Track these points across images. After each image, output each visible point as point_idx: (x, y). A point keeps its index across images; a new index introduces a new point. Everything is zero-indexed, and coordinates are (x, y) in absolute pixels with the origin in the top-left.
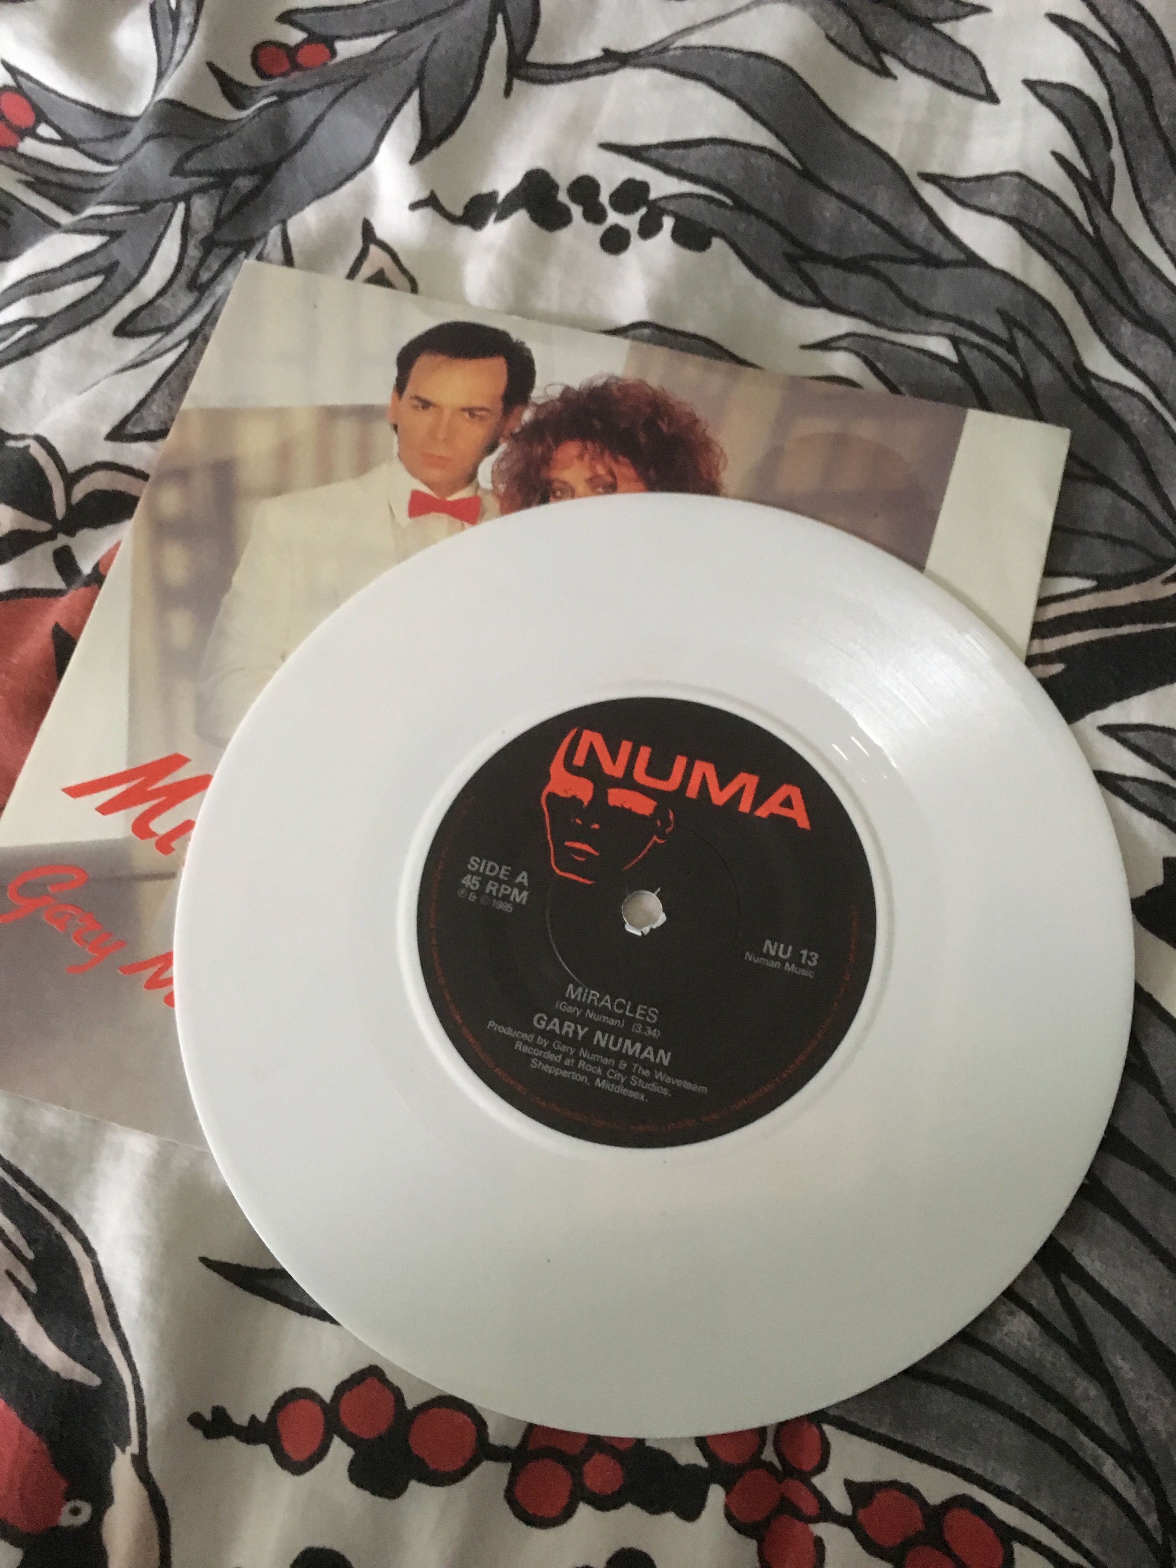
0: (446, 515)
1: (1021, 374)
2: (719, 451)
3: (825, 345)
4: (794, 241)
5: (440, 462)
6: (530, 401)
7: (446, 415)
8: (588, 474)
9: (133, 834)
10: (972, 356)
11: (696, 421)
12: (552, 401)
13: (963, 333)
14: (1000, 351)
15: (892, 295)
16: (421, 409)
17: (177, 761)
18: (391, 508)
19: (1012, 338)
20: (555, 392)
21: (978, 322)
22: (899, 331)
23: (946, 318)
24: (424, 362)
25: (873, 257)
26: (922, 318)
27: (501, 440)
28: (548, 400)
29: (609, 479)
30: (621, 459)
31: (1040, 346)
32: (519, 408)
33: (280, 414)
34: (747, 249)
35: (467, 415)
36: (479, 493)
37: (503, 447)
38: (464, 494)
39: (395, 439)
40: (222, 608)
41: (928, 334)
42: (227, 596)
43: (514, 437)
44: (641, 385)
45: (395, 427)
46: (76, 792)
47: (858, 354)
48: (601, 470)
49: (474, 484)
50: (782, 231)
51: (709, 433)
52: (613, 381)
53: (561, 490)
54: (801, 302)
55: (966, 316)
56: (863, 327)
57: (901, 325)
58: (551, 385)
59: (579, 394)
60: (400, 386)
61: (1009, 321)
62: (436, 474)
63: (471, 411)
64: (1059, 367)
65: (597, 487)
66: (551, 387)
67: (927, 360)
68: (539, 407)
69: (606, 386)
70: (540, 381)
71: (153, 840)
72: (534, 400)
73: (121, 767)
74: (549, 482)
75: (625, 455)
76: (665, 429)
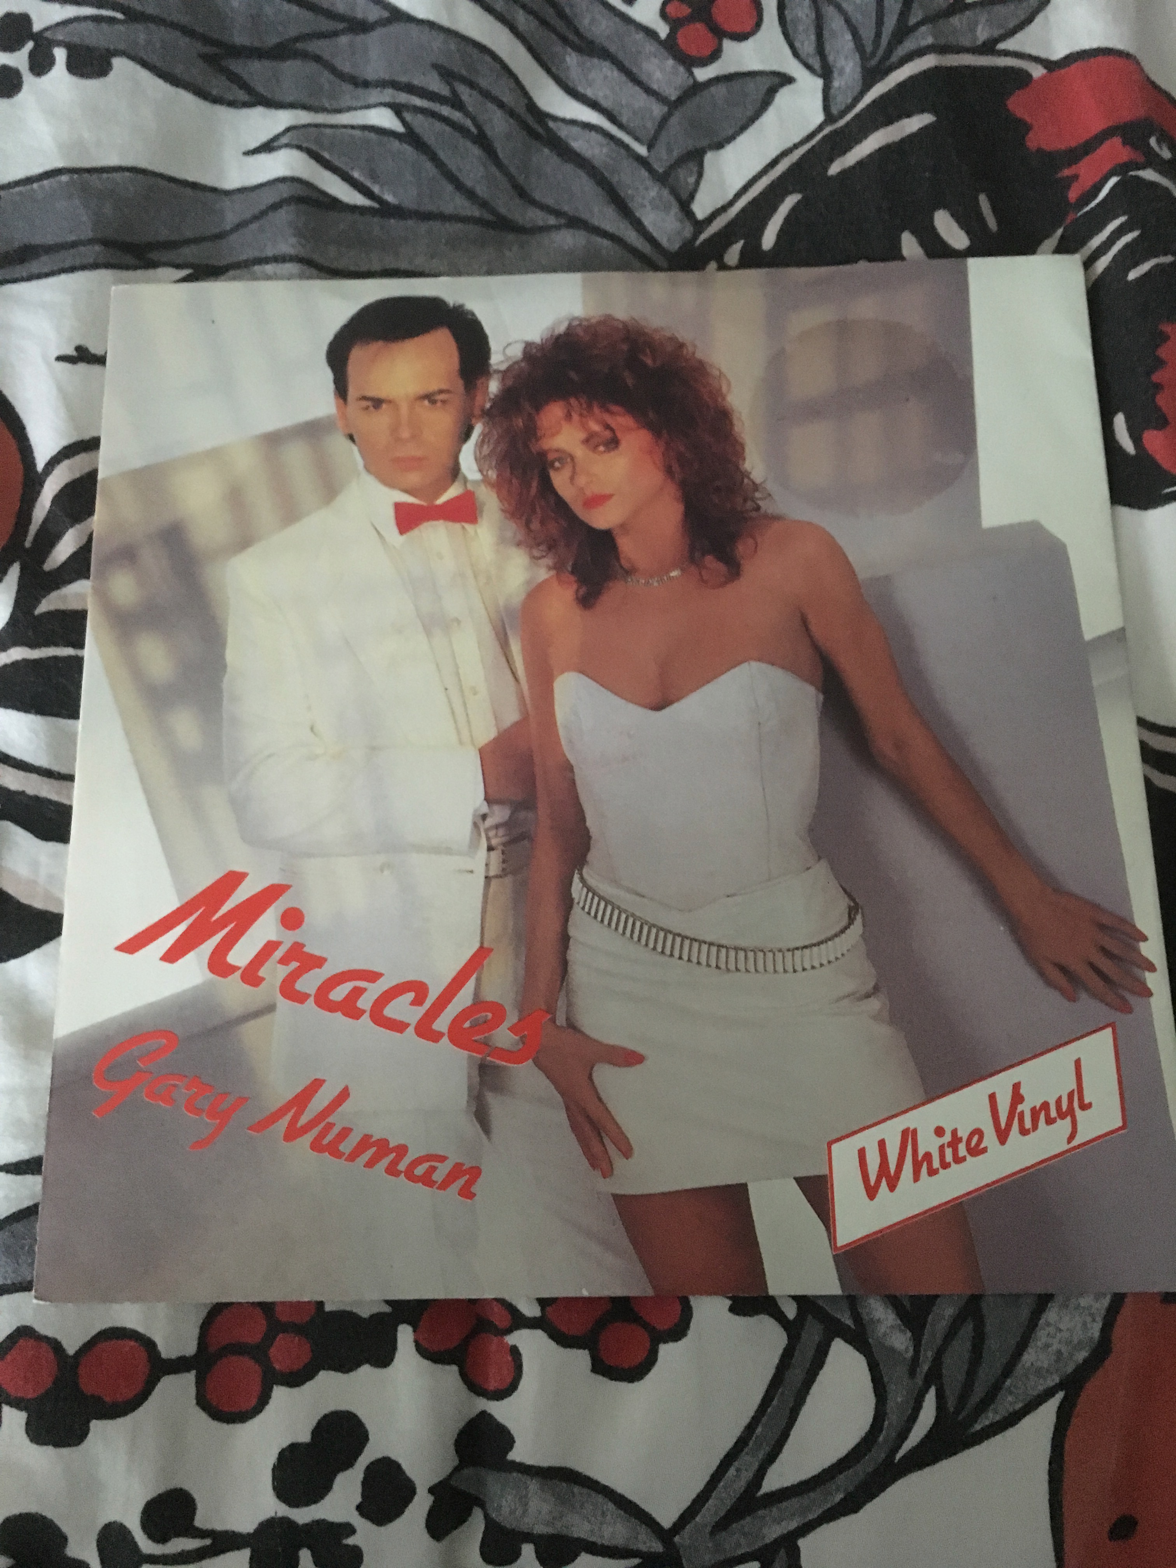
0: (441, 522)
1: (473, 130)
2: (718, 373)
3: (268, 147)
4: (206, 40)
5: (414, 463)
6: (491, 371)
7: (404, 409)
8: (582, 435)
9: (210, 976)
10: (419, 122)
11: (682, 346)
12: (516, 363)
13: (403, 98)
14: (445, 111)
15: (326, 74)
16: (372, 408)
17: (233, 879)
18: (376, 529)
19: (454, 92)
20: (517, 352)
21: (416, 82)
22: (339, 111)
23: (383, 84)
24: (358, 355)
25: (297, 39)
26: (360, 91)
27: (474, 421)
28: (510, 363)
29: (608, 434)
30: (615, 408)
31: (486, 95)
32: (483, 380)
33: (215, 455)
34: (154, 59)
35: (426, 402)
36: (470, 487)
37: (478, 429)
38: (453, 492)
39: (355, 449)
40: (225, 694)
41: (368, 107)
42: (226, 679)
43: (487, 414)
44: (607, 320)
45: (351, 438)
46: (132, 946)
47: (299, 148)
48: (595, 427)
49: (460, 476)
50: (187, 31)
51: (699, 355)
52: (576, 323)
53: (559, 460)
54: (232, 104)
55: (403, 79)
56: (303, 117)
57: (343, 104)
58: (509, 344)
59: (541, 347)
60: (341, 389)
61: (447, 74)
62: (414, 478)
63: (429, 397)
64: (512, 113)
65: (597, 446)
66: (510, 348)
67: (373, 136)
68: (505, 374)
69: (569, 333)
70: (495, 345)
71: (238, 974)
72: (495, 367)
73: (172, 904)
74: (543, 454)
75: (617, 403)
76: (649, 362)
